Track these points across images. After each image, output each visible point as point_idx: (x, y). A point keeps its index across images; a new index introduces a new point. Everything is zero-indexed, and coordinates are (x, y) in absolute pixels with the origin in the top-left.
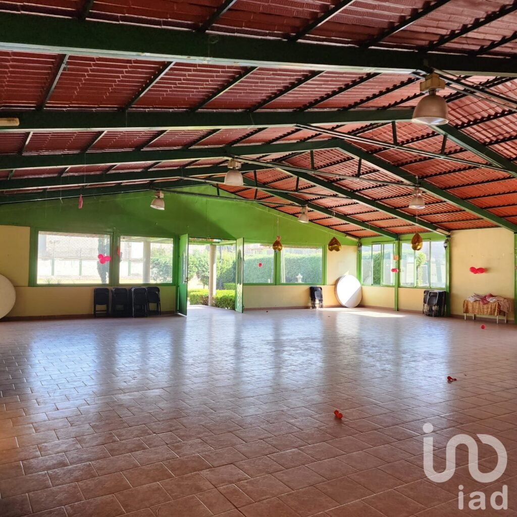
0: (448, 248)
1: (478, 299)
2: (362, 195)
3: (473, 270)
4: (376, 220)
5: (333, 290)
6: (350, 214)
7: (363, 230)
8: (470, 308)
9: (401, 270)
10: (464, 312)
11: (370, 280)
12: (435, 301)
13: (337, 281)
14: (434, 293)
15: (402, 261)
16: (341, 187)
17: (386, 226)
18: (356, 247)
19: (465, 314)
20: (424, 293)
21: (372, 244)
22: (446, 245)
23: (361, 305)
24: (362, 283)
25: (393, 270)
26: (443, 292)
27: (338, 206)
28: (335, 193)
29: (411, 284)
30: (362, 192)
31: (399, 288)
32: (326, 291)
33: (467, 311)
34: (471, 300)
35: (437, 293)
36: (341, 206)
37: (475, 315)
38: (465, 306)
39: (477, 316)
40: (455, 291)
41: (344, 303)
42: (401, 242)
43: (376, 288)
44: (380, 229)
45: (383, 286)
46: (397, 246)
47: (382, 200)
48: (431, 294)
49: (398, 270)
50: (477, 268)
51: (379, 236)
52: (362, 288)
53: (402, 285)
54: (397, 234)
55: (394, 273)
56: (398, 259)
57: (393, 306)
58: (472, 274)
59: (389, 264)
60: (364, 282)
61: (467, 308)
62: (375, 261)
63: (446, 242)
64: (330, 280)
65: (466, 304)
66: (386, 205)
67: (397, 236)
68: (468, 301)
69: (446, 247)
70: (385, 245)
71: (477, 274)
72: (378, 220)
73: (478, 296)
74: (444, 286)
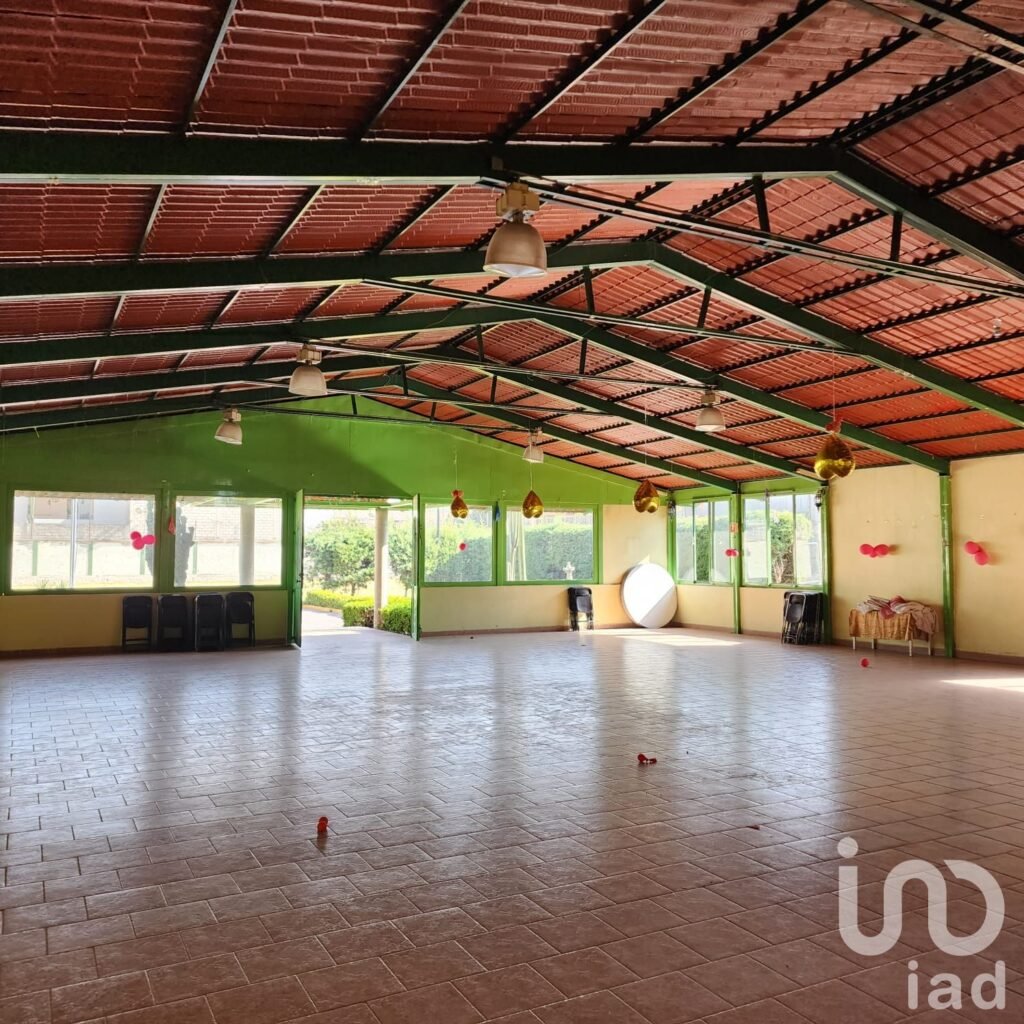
0: (825, 506)
1: (876, 607)
2: (632, 408)
3: (866, 549)
4: (683, 455)
5: (617, 593)
6: (631, 445)
7: (665, 475)
8: (862, 626)
9: (745, 553)
10: (851, 635)
11: (692, 574)
12: (800, 613)
13: (625, 575)
14: (799, 597)
15: (745, 534)
16: (587, 393)
17: (708, 466)
18: (665, 507)
19: (854, 638)
20: (785, 597)
21: (694, 503)
22: (818, 501)
23: (675, 624)
24: (678, 579)
25: (729, 552)
26: (816, 595)
27: (602, 429)
28: (579, 405)
29: (763, 579)
30: (630, 400)
31: (742, 589)
32: (600, 596)
33: (856, 633)
34: (863, 610)
35: (802, 597)
36: (606, 428)
37: (875, 640)
38: (853, 622)
39: (881, 641)
40: (839, 592)
41: (638, 621)
42: (743, 497)
43: (702, 588)
44: (697, 472)
45: (714, 585)
46: (736, 505)
47: (673, 416)
48: (794, 600)
49: (737, 553)
50: (874, 545)
51: (699, 486)
52: (676, 588)
53: (746, 581)
54: (734, 481)
55: (732, 557)
56: (737, 530)
57: (731, 624)
58: (867, 558)
59: (722, 540)
60: (681, 576)
61: (857, 626)
62: (698, 536)
63: (819, 496)
64: (610, 573)
65: (854, 617)
66: (685, 425)
67: (735, 486)
68: (858, 612)
69: (818, 505)
70: (716, 503)
71: (877, 558)
72: (687, 454)
73: (875, 601)
74: (821, 584)
